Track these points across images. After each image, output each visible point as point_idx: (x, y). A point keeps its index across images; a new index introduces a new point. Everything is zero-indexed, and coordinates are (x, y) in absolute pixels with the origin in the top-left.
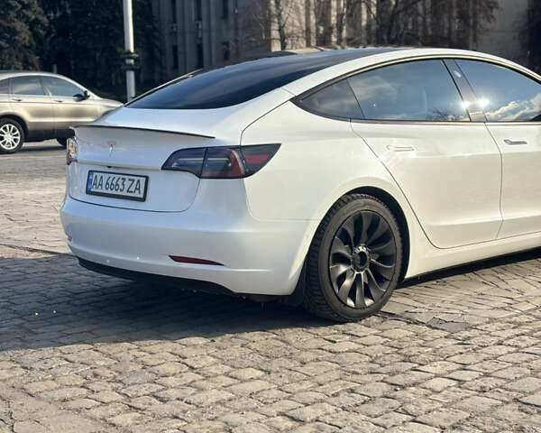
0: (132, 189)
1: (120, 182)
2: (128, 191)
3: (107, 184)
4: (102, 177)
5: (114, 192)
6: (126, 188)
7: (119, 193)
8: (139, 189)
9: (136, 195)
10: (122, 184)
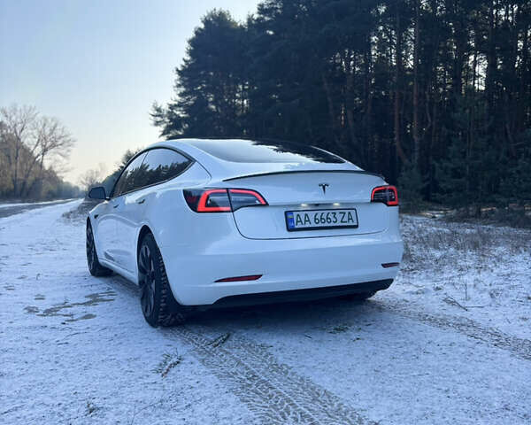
0: (346, 219)
1: (331, 216)
2: (342, 222)
3: (315, 219)
4: (306, 215)
5: (326, 224)
6: (339, 220)
7: (332, 224)
9: (351, 223)
10: (334, 217)
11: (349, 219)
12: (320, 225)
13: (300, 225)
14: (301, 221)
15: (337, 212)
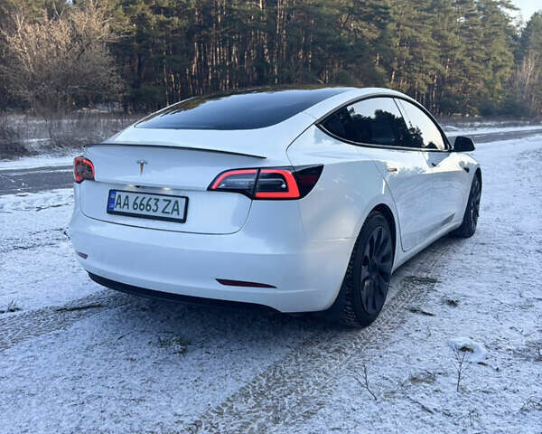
0: (169, 209)
1: (152, 203)
3: (135, 203)
4: (127, 197)
5: (144, 212)
6: (161, 209)
7: (151, 213)
8: (177, 210)
10: (156, 204)
11: (173, 210)
12: (138, 212)
13: (118, 208)
14: (120, 204)
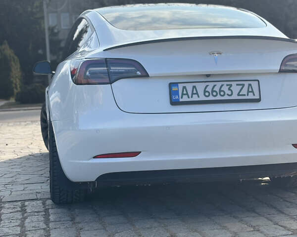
0: (244, 91)
1: (225, 88)
2: (239, 95)
4: (194, 87)
5: (219, 98)
6: (236, 92)
7: (226, 97)
8: (252, 91)
9: (251, 96)
10: (229, 89)
11: (248, 92)
12: (211, 98)
13: (185, 99)
14: (187, 94)
15: (234, 84)
